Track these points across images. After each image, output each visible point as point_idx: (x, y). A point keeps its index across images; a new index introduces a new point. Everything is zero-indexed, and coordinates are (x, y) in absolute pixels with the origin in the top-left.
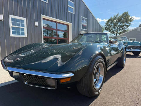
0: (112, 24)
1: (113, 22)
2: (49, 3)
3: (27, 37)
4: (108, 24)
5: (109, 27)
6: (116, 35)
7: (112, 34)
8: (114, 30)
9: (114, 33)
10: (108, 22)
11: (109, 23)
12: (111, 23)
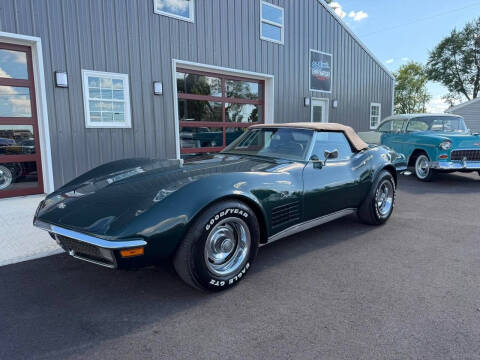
0: (459, 57)
1: (459, 48)
2: (196, 20)
3: (129, 125)
4: (440, 56)
5: (445, 68)
6: (471, 97)
7: (455, 93)
8: (463, 77)
9: (463, 91)
10: (442, 47)
11: (447, 54)
12: (454, 53)
